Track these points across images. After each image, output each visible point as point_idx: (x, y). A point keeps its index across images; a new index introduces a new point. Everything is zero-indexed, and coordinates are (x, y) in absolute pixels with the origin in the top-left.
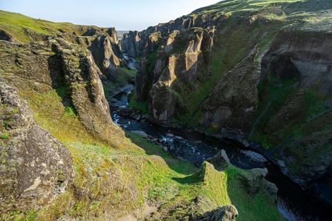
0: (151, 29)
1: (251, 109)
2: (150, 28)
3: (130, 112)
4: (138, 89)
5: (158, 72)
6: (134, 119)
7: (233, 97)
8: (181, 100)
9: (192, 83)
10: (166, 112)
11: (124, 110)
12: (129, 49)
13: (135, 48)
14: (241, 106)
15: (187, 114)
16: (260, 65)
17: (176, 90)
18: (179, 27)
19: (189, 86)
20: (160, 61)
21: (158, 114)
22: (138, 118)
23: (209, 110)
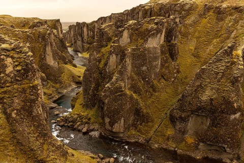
0: (103, 20)
1: (238, 115)
2: (101, 18)
3: (74, 121)
4: (85, 91)
5: (111, 68)
6: (79, 131)
7: (212, 100)
8: (142, 104)
9: (155, 82)
10: (122, 121)
11: (66, 119)
12: (75, 42)
13: (83, 41)
14: (222, 112)
15: (150, 124)
16: (241, 59)
17: (135, 92)
18: (135, 17)
19: (152, 87)
20: (114, 56)
21: (112, 124)
22: (84, 130)
23: (181, 117)
